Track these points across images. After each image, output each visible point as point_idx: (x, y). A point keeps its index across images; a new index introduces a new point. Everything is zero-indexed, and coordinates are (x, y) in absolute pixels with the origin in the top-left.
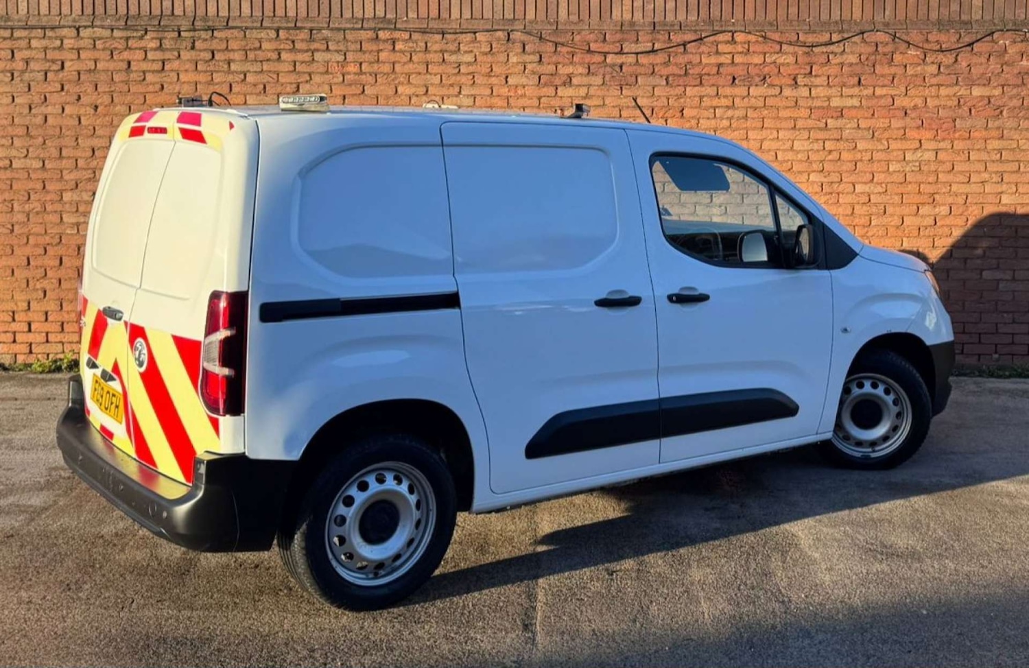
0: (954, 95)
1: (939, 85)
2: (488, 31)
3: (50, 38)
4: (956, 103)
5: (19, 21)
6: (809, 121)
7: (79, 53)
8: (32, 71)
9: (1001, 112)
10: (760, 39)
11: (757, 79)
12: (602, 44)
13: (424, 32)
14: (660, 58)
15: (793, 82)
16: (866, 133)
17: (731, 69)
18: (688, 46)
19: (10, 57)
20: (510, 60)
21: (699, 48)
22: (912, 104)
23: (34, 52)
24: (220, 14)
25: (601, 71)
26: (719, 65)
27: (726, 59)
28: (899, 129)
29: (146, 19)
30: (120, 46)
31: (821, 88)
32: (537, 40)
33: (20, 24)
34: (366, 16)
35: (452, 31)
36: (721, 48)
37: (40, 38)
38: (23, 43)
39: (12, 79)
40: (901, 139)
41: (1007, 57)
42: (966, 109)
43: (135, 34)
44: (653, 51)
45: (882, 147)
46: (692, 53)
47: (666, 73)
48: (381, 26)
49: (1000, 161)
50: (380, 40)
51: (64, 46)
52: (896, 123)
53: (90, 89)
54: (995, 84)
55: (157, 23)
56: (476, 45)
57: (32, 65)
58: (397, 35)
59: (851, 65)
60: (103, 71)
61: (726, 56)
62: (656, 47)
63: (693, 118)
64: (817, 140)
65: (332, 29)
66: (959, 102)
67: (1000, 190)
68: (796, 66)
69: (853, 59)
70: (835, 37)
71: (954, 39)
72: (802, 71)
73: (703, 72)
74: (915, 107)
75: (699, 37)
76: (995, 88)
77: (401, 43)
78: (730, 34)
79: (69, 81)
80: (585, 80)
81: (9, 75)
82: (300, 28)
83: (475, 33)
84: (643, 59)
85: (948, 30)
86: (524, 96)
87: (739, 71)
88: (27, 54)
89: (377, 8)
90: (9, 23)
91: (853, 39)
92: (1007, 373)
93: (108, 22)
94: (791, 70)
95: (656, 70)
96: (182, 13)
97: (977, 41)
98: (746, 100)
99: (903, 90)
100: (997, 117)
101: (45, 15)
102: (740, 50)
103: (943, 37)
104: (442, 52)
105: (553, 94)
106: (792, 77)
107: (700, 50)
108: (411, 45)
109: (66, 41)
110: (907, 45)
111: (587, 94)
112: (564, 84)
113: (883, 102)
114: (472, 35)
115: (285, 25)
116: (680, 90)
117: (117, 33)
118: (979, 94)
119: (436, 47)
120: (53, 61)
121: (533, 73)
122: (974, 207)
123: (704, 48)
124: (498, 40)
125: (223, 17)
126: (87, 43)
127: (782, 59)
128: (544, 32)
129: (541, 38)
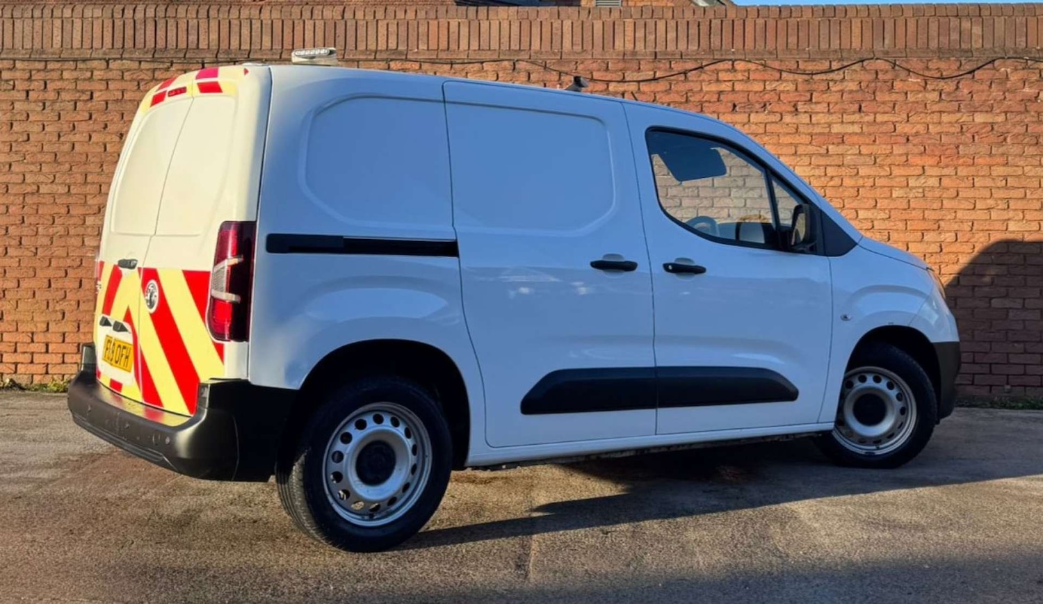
0: (956, 122)
1: (940, 112)
2: (494, 61)
3: (81, 70)
4: (959, 130)
5: (53, 54)
6: (810, 147)
7: (107, 84)
8: (63, 101)
9: (1005, 139)
10: (760, 67)
11: (757, 106)
12: (604, 73)
13: (433, 62)
14: (661, 86)
15: (794, 109)
16: (868, 159)
17: (731, 97)
18: (689, 74)
19: (43, 88)
21: (699, 77)
22: (914, 131)
23: (66, 83)
24: (242, 48)
26: (720, 93)
27: (726, 87)
28: (900, 155)
29: (172, 52)
30: (146, 78)
31: (822, 115)
32: (541, 69)
33: (54, 56)
34: (379, 48)
35: (460, 61)
36: (722, 76)
37: (72, 70)
38: (56, 75)
39: (44, 109)
40: (904, 165)
41: (1009, 85)
42: (969, 135)
43: (161, 66)
44: (655, 79)
45: (883, 173)
46: (692, 81)
47: (668, 101)
48: (393, 57)
49: (1006, 187)
51: (94, 77)
52: (898, 150)
53: (117, 117)
54: (998, 111)
55: (182, 55)
56: (483, 74)
57: (64, 96)
58: (407, 65)
59: (851, 92)
60: (130, 100)
61: (727, 83)
62: (658, 75)
64: (819, 166)
65: (347, 61)
66: (962, 128)
67: (1006, 217)
68: (796, 94)
69: (853, 86)
70: (835, 65)
71: (955, 66)
72: (803, 98)
73: (704, 99)
74: (917, 134)
75: (699, 65)
76: (997, 115)
78: (730, 63)
79: (98, 110)
81: (41, 104)
83: (482, 63)
84: (645, 87)
85: (948, 58)
87: (739, 99)
88: (59, 84)
89: (390, 41)
90: (44, 56)
91: (854, 67)
92: (1020, 405)
93: (137, 55)
94: (793, 97)
95: (657, 97)
96: (206, 47)
97: (978, 68)
98: (747, 126)
99: (905, 116)
100: (1001, 144)
101: (77, 49)
102: (740, 77)
103: (943, 65)
106: (792, 104)
107: (701, 78)
109: (96, 73)
110: (907, 72)
113: (884, 128)
114: (479, 65)
117: (144, 66)
118: (982, 121)
120: (83, 92)
122: (981, 234)
123: (704, 76)
124: (505, 69)
125: (245, 50)
126: (116, 74)
127: (782, 87)
128: (548, 62)
129: (545, 67)
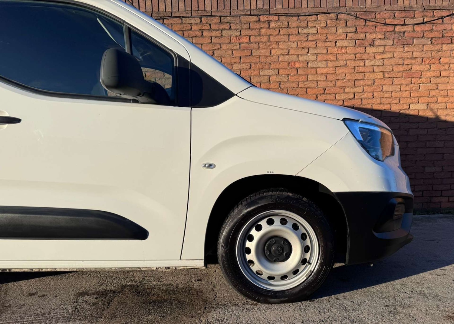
2: (325, 13)
12: (393, 20)
13: (286, 15)
14: (428, 27)
18: (445, 19)
20: (338, 32)
21: (451, 21)
24: (166, 10)
25: (392, 36)
32: (354, 18)
34: (251, 8)
35: (303, 14)
44: (423, 23)
46: (446, 23)
47: (431, 36)
48: (262, 13)
50: (261, 21)
56: (318, 22)
58: (271, 18)
62: (425, 20)
63: (446, 63)
65: (233, 16)
77: (273, 23)
80: (383, 42)
82: (214, 16)
83: (317, 15)
84: (417, 28)
86: (346, 53)
89: (258, 3)
95: (425, 35)
104: (298, 27)
105: (364, 52)
108: (279, 24)
111: (383, 51)
112: (370, 45)
114: (315, 16)
115: (205, 14)
116: (438, 47)
119: (294, 25)
121: (352, 39)
124: (331, 19)
125: (169, 12)
128: (358, 13)
129: (356, 17)
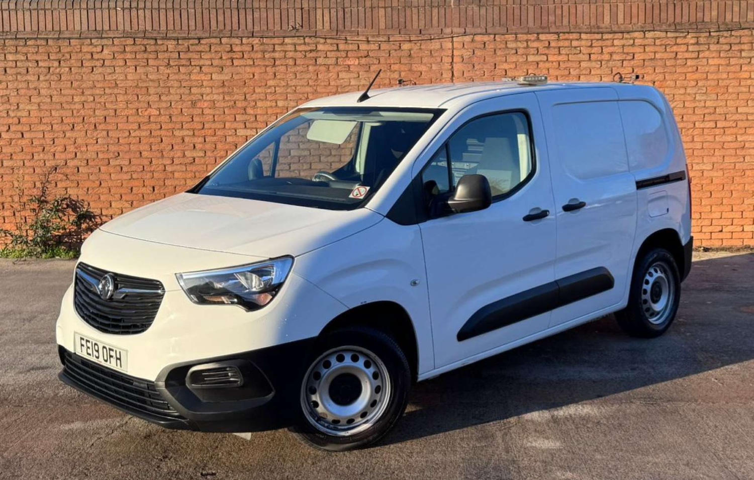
3: (626, 39)
5: (607, 28)
7: (645, 48)
8: (614, 60)
19: (600, 52)
23: (616, 48)
29: (687, 24)
30: (671, 43)
33: (608, 30)
37: (620, 39)
38: (609, 43)
39: (601, 66)
43: (681, 35)
51: (636, 44)
53: (651, 70)
55: (695, 27)
57: (615, 57)
60: (660, 59)
79: (638, 67)
81: (599, 63)
88: (611, 49)
90: (601, 30)
96: (709, 21)
101: (621, 24)
109: (636, 41)
117: (669, 35)
120: (628, 54)
125: (736, 22)
126: (650, 41)
